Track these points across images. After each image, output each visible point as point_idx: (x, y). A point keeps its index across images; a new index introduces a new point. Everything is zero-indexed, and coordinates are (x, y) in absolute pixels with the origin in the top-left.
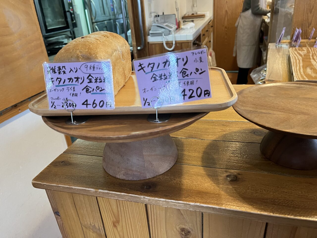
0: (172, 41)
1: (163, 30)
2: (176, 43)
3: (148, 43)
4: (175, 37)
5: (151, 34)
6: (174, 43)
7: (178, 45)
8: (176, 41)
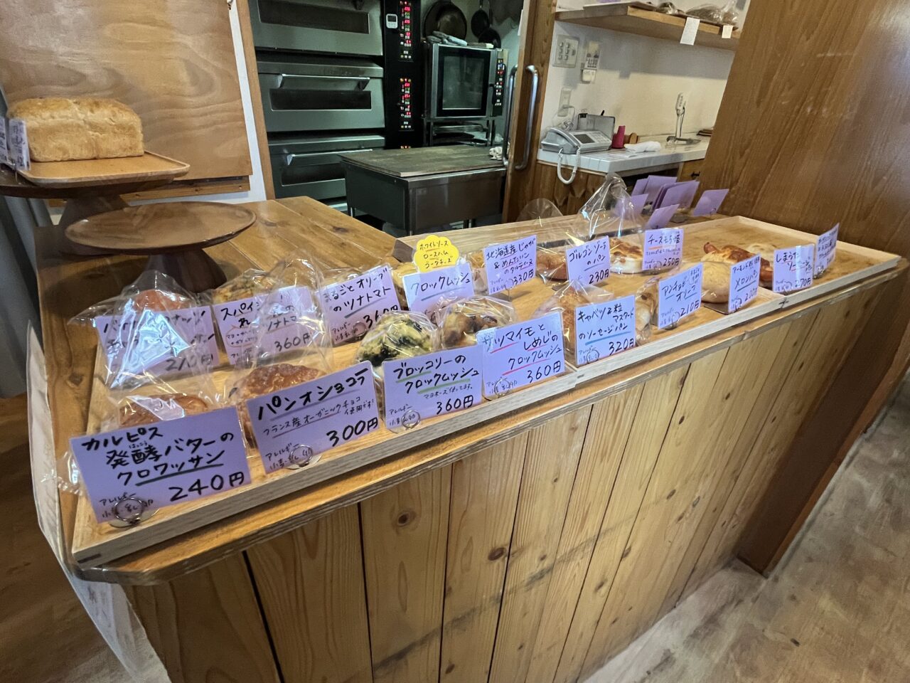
0: (573, 167)
1: (563, 142)
2: (578, 171)
3: (537, 160)
4: (579, 160)
5: (544, 145)
6: (574, 171)
7: (581, 176)
8: (579, 168)
